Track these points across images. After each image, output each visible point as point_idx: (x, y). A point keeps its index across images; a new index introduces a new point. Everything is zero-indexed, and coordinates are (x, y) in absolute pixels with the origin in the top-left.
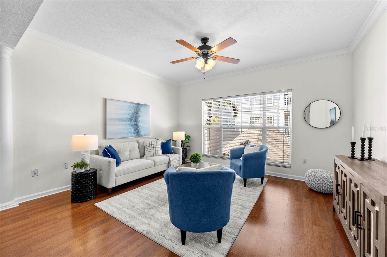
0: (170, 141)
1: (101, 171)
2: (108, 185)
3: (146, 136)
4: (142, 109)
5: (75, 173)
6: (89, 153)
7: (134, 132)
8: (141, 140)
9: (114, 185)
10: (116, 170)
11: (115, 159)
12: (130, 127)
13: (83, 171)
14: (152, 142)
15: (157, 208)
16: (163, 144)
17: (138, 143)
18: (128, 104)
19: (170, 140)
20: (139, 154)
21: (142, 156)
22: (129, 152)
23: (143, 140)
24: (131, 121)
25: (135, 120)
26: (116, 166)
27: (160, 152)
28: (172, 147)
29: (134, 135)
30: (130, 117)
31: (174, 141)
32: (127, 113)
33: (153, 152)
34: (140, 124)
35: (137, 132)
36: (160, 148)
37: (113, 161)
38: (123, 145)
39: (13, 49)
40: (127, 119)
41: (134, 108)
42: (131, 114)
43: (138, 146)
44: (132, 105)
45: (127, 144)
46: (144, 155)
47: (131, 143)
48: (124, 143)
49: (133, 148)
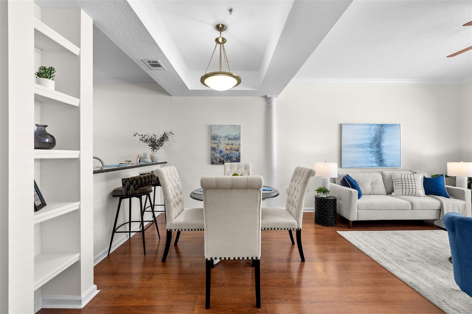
0: (441, 177)
1: (341, 200)
2: (349, 217)
3: (394, 167)
4: (388, 131)
5: (318, 197)
6: (329, 180)
7: (376, 161)
8: (387, 172)
9: (355, 219)
10: (357, 202)
11: (357, 190)
12: (371, 155)
13: (325, 196)
14: (406, 176)
15: (423, 264)
16: (425, 180)
17: (382, 174)
18: (368, 127)
19: (442, 175)
20: (385, 190)
21: (390, 192)
22: (370, 185)
23: (390, 172)
24: (371, 147)
25: (377, 146)
26: (358, 199)
27: (421, 191)
28: (446, 186)
29: (376, 165)
30: (370, 142)
31: (449, 177)
32: (366, 137)
33: (408, 190)
34: (384, 151)
35: (381, 162)
36: (421, 186)
37: (355, 192)
38: (363, 176)
39: (277, 97)
40: (367, 145)
41: (376, 131)
42: (372, 139)
43: (383, 179)
44: (373, 127)
45: (368, 174)
46: (393, 191)
47: (373, 174)
48: (364, 174)
49: (377, 180)
